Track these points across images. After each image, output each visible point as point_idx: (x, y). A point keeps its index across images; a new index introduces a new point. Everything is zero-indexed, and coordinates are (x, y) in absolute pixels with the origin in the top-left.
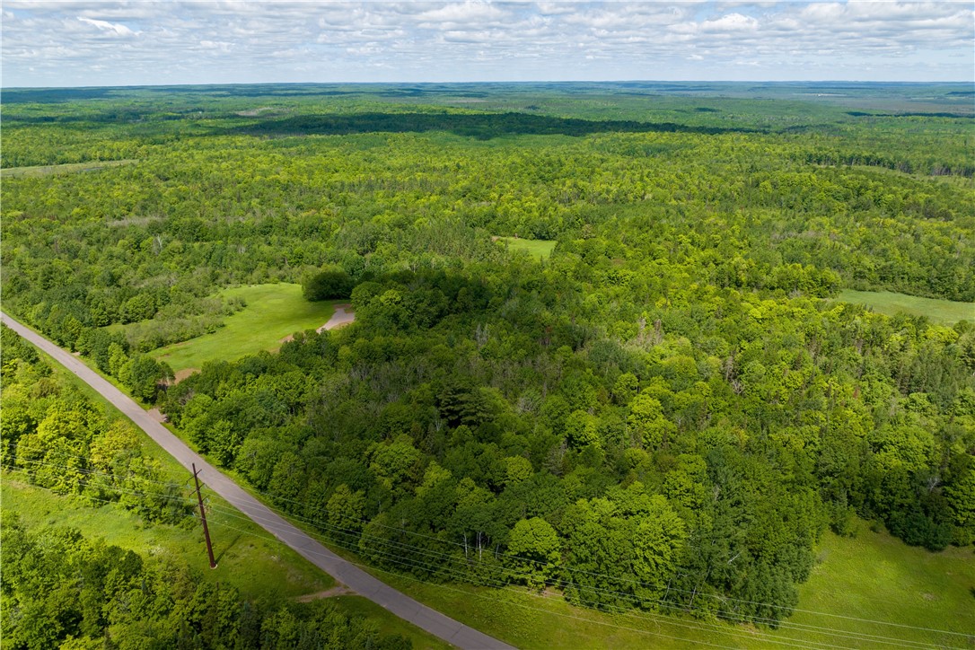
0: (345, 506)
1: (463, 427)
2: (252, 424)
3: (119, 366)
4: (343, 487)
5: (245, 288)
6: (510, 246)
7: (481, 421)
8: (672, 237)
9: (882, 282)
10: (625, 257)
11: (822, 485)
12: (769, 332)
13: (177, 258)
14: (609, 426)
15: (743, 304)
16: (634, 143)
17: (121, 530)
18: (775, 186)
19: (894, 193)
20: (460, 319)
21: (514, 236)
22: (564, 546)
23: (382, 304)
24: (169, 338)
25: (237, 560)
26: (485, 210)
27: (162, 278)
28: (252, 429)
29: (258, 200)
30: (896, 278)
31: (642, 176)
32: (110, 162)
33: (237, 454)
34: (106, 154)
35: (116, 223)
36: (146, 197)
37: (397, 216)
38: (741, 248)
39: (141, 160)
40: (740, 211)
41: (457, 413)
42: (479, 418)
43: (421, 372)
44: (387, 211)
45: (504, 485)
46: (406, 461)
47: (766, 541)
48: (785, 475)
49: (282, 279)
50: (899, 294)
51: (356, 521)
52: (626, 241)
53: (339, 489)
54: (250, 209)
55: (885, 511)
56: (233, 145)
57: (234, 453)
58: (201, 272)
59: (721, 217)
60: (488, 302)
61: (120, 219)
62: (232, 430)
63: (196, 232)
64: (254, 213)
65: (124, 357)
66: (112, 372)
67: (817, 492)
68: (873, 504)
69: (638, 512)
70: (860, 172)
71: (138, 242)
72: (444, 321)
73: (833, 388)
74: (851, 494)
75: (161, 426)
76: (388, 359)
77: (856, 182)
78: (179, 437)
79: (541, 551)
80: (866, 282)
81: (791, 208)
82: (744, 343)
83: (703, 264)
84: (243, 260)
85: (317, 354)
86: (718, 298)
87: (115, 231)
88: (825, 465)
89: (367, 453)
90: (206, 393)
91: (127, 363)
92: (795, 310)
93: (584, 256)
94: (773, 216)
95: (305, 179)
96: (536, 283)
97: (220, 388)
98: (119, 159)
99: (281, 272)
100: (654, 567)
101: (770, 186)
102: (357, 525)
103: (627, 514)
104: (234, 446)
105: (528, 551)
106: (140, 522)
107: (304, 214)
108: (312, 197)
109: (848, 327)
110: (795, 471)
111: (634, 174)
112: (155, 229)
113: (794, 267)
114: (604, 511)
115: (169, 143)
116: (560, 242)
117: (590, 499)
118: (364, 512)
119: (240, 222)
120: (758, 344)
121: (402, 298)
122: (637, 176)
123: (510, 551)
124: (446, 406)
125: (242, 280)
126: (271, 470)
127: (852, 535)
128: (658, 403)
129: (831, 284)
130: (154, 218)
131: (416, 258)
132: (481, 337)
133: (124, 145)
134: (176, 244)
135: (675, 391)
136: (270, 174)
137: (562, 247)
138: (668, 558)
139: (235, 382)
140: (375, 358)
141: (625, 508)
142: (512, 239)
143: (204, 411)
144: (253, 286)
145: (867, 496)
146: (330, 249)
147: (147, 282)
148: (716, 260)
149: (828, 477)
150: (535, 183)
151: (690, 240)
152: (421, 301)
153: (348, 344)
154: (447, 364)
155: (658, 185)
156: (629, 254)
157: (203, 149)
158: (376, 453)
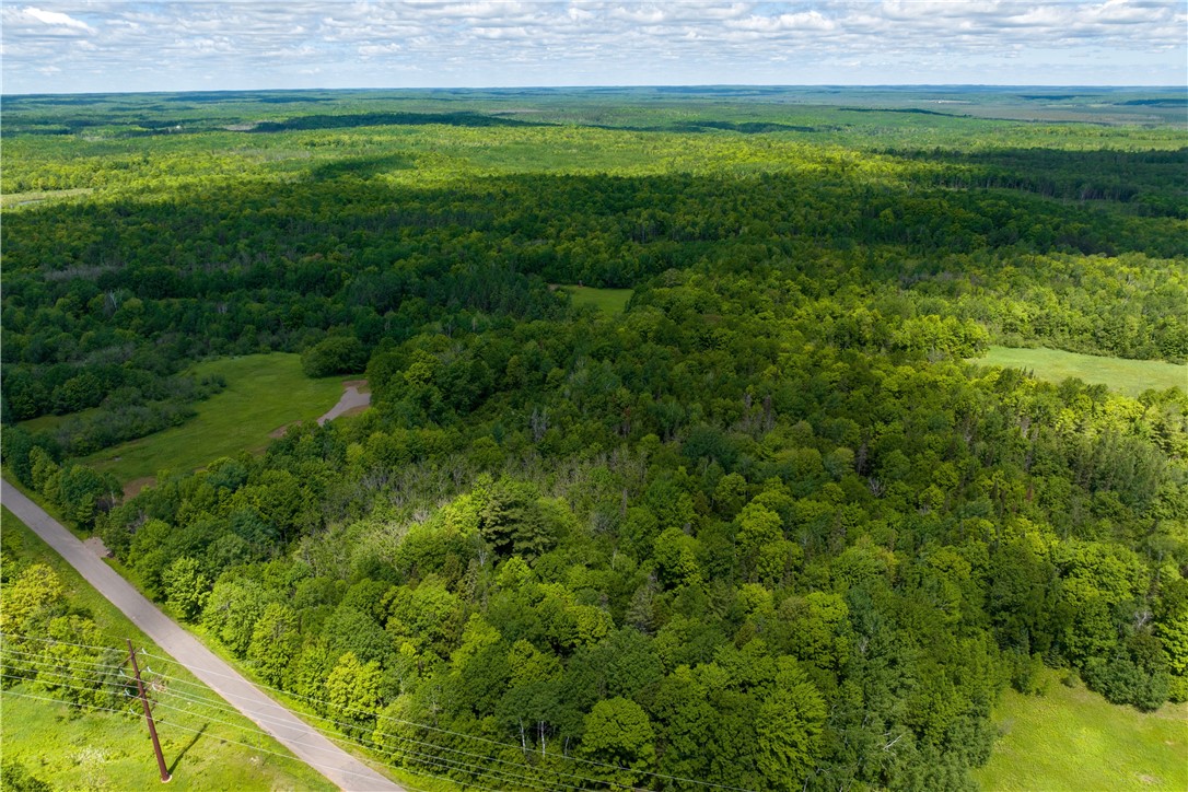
0: (352, 685)
1: (517, 559)
2: (226, 561)
3: (44, 479)
4: (348, 657)
5: (226, 360)
6: (573, 297)
7: (541, 548)
8: (777, 283)
9: (1038, 336)
10: (719, 310)
11: (995, 623)
12: (909, 408)
13: (136, 321)
14: (712, 552)
15: (873, 372)
16: (723, 162)
17: (37, 724)
18: (898, 215)
19: (1043, 222)
20: (509, 399)
21: (578, 284)
22: (660, 736)
23: (406, 383)
24: (120, 435)
25: (201, 767)
26: (540, 251)
27: (114, 350)
28: (225, 568)
29: (246, 241)
30: (1055, 331)
31: (735, 205)
32: (56, 192)
33: (205, 604)
34: (51, 182)
35: (58, 274)
36: (99, 238)
37: (425, 261)
38: (863, 296)
39: (96, 190)
40: (857, 248)
41: (508, 535)
42: (537, 545)
43: (458, 476)
44: (415, 254)
45: (573, 645)
46: (438, 612)
47: (934, 715)
48: (950, 614)
49: (275, 347)
50: (1060, 351)
51: (368, 706)
52: (720, 290)
53: (343, 660)
54: (234, 254)
55: (1079, 657)
56: (218, 169)
57: (200, 603)
58: (168, 340)
59: (837, 257)
60: (545, 376)
61: (61, 269)
62: (197, 572)
63: (163, 287)
64: (241, 258)
65: (52, 466)
66: (36, 486)
67: (989, 634)
68: (1064, 647)
69: (759, 683)
70: (1000, 198)
71: (85, 299)
72: (490, 401)
73: (999, 486)
74: (1034, 634)
75: (102, 562)
76: (415, 460)
77: (995, 209)
78: (127, 579)
79: (629, 746)
80: (1018, 337)
81: (918, 242)
82: (880, 426)
83: (818, 317)
84: (223, 322)
85: (318, 455)
86: (840, 364)
87: (53, 285)
88: (998, 598)
89: (384, 602)
90: (162, 518)
91: (55, 475)
92: (939, 378)
93: (667, 310)
94: (898, 253)
95: (308, 213)
96: (609, 349)
97: (181, 510)
98: (69, 188)
99: (275, 338)
100: (785, 763)
101: (892, 216)
102: (369, 711)
103: (745, 686)
104: (200, 593)
105: (611, 747)
106: (66, 712)
107: (307, 259)
108: (317, 236)
109: (1006, 400)
110: (962, 608)
111: (726, 203)
112: (106, 284)
113: (931, 320)
114: (714, 683)
115: (135, 167)
116: (637, 292)
117: (693, 666)
118: (380, 692)
119: (222, 272)
120: (897, 425)
121: (433, 373)
122: (729, 206)
123: (584, 746)
124: (493, 526)
125: (222, 351)
126: (251, 630)
127: (1038, 692)
128: (776, 517)
129: (977, 340)
130: (108, 268)
131: (451, 317)
132: (539, 424)
133: (75, 169)
134: (135, 302)
135: (797, 498)
136: (264, 206)
137: (640, 297)
138: (804, 749)
139: (204, 500)
140: (396, 459)
141: (743, 677)
142: (575, 288)
143: (160, 543)
144: (236, 358)
145: (1056, 637)
146: (340, 306)
147: (94, 356)
148: (833, 313)
149: (1002, 613)
150: (602, 214)
151: (800, 287)
152: (458, 377)
153: (359, 440)
154: (493, 465)
155: (755, 216)
156: (725, 307)
157: (178, 175)
158: (396, 601)
